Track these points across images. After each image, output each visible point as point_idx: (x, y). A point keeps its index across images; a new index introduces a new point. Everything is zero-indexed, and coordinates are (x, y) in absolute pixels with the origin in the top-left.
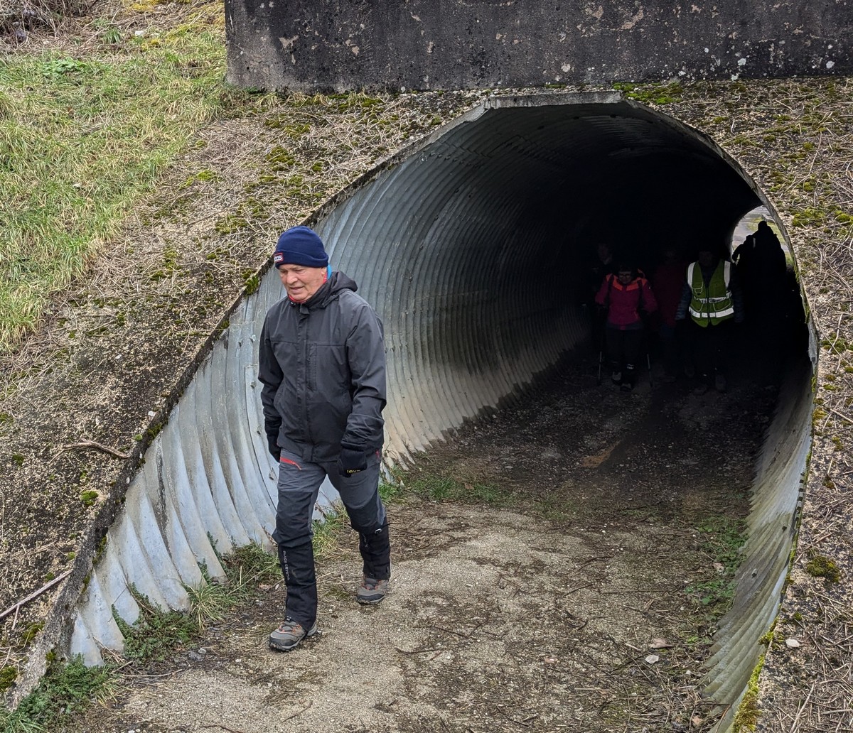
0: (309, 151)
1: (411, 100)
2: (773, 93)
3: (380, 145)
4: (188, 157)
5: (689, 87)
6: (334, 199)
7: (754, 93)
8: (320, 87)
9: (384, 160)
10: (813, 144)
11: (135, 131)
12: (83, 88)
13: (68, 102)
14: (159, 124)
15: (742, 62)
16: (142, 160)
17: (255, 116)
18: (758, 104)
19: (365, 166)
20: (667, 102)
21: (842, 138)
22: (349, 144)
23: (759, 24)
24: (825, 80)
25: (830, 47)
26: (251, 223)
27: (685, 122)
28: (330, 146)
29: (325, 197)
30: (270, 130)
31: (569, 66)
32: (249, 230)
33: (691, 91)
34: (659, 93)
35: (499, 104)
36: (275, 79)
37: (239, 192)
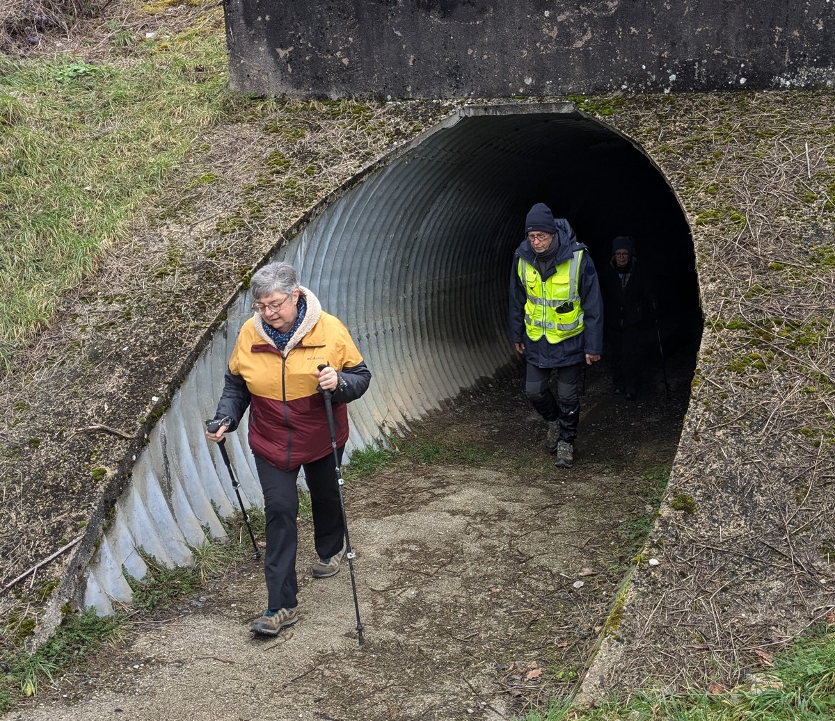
0: (304, 155)
1: (396, 107)
2: (696, 106)
3: (367, 150)
4: (192, 160)
5: (629, 99)
6: (324, 201)
7: (681, 105)
8: (315, 95)
9: (370, 164)
10: (722, 153)
11: (143, 134)
12: (94, 93)
13: (79, 107)
14: (165, 128)
15: (673, 77)
16: (150, 163)
17: (256, 121)
18: (684, 115)
19: (353, 169)
20: (611, 113)
21: (744, 147)
22: (340, 149)
23: (685, 45)
24: (739, 94)
25: (742, 65)
26: (249, 223)
27: (623, 131)
28: (323, 150)
29: (316, 199)
30: (269, 135)
31: (531, 80)
32: (247, 229)
33: (630, 103)
34: (605, 104)
35: (472, 113)
36: (274, 86)
37: (239, 194)
